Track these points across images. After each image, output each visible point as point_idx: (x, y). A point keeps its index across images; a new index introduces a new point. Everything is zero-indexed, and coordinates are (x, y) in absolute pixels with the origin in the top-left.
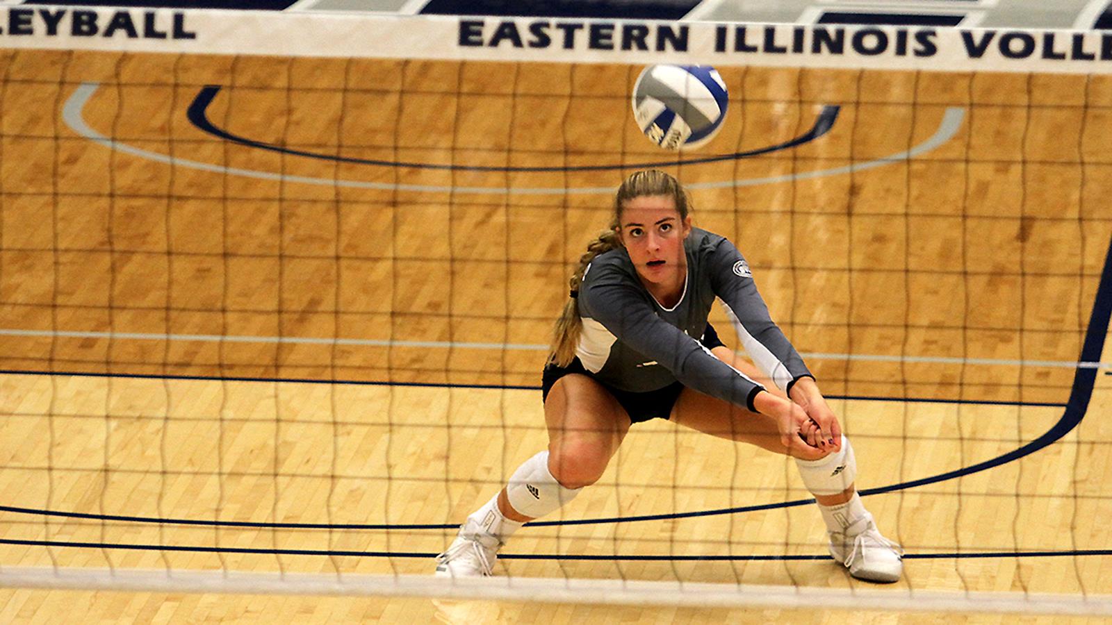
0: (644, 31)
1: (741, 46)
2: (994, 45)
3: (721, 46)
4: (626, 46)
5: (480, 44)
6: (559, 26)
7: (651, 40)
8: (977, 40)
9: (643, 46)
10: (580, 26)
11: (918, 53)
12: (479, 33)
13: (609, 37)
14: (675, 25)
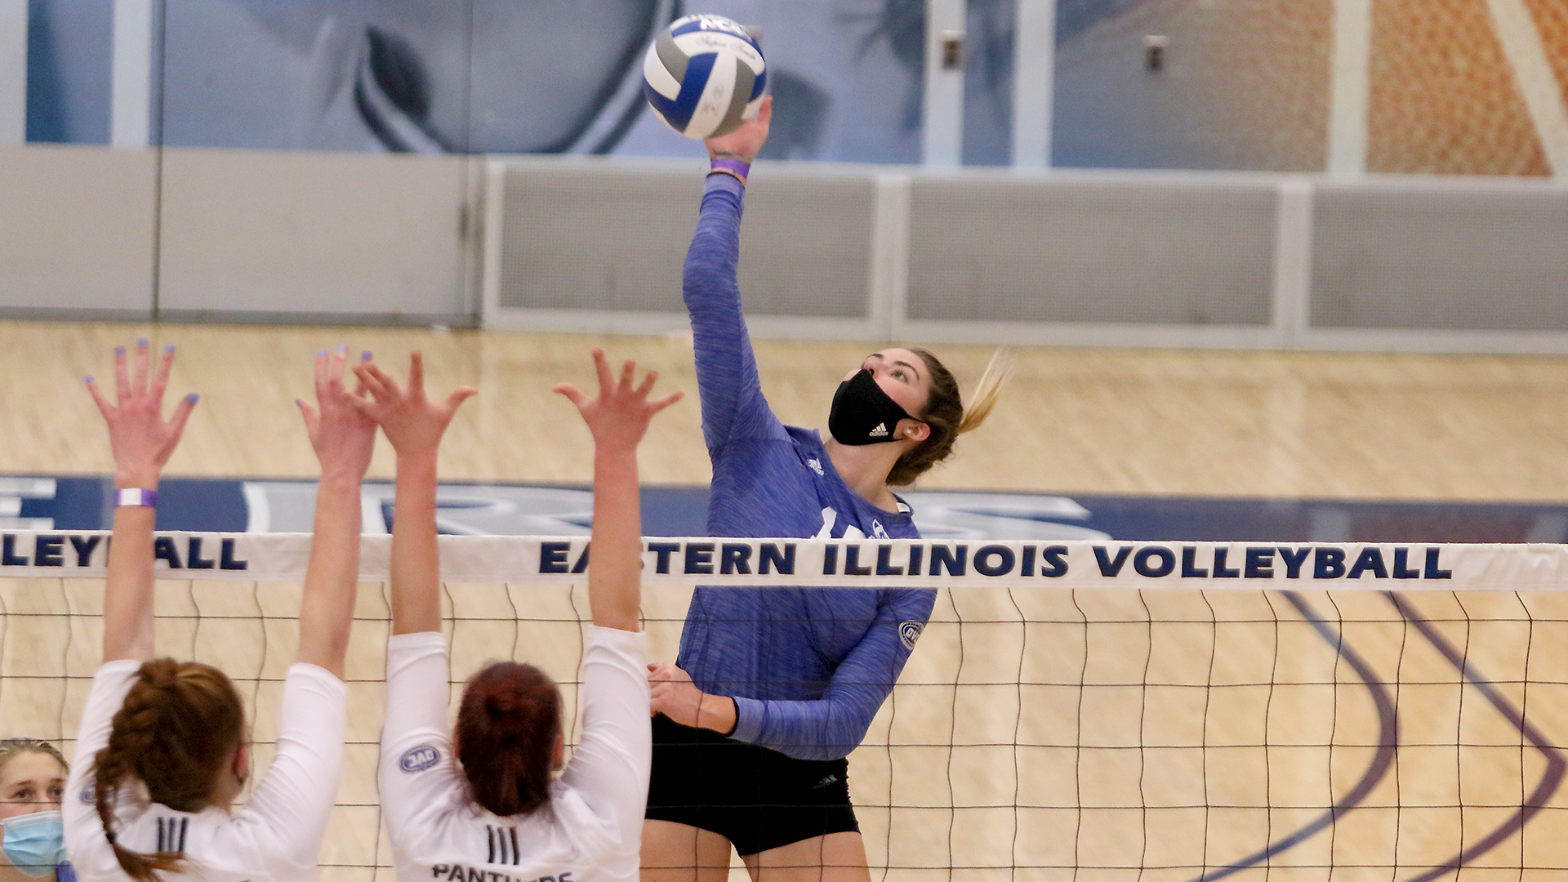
0: (746, 551)
1: (852, 568)
2: (1129, 562)
3: (829, 568)
4: (725, 570)
5: (563, 570)
6: (652, 548)
7: (753, 562)
8: (1112, 556)
9: (744, 570)
10: (675, 548)
11: (1046, 573)
12: (563, 558)
13: (707, 559)
14: (780, 543)
